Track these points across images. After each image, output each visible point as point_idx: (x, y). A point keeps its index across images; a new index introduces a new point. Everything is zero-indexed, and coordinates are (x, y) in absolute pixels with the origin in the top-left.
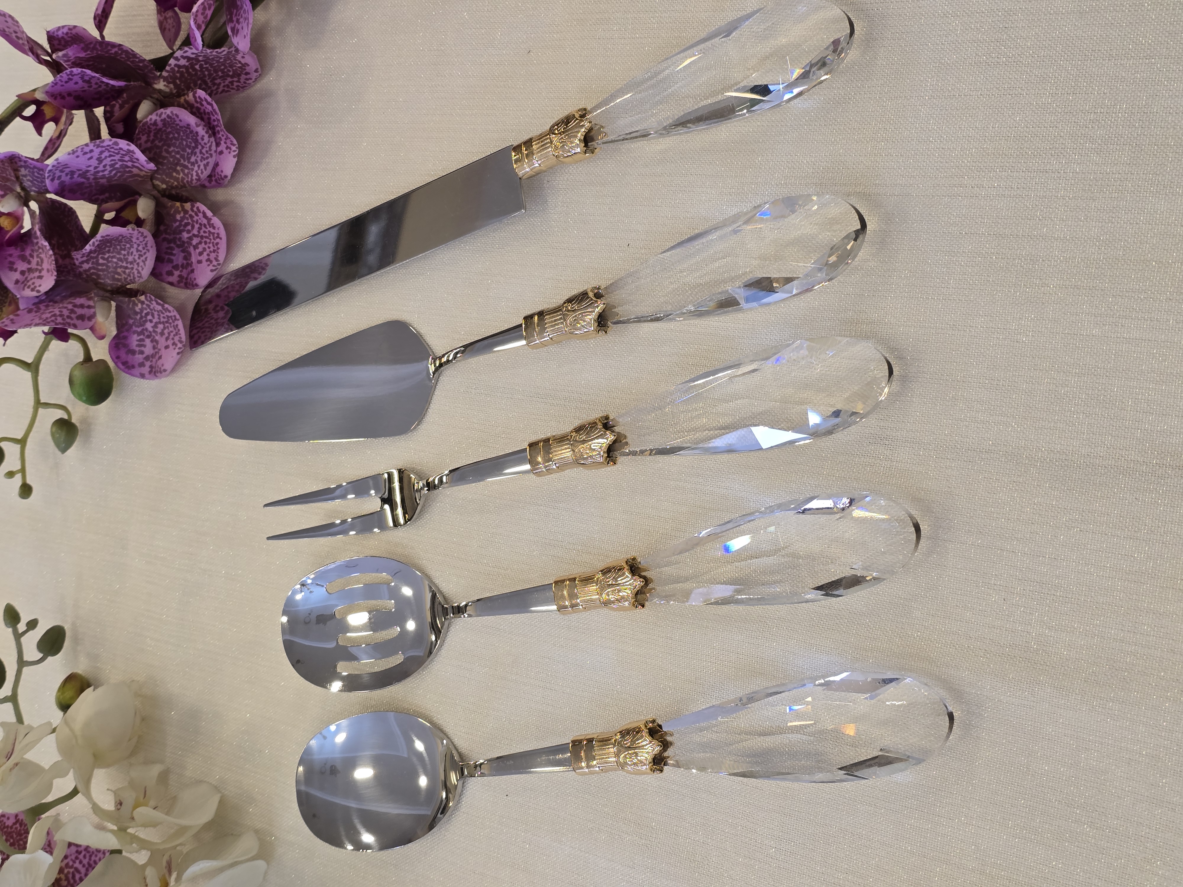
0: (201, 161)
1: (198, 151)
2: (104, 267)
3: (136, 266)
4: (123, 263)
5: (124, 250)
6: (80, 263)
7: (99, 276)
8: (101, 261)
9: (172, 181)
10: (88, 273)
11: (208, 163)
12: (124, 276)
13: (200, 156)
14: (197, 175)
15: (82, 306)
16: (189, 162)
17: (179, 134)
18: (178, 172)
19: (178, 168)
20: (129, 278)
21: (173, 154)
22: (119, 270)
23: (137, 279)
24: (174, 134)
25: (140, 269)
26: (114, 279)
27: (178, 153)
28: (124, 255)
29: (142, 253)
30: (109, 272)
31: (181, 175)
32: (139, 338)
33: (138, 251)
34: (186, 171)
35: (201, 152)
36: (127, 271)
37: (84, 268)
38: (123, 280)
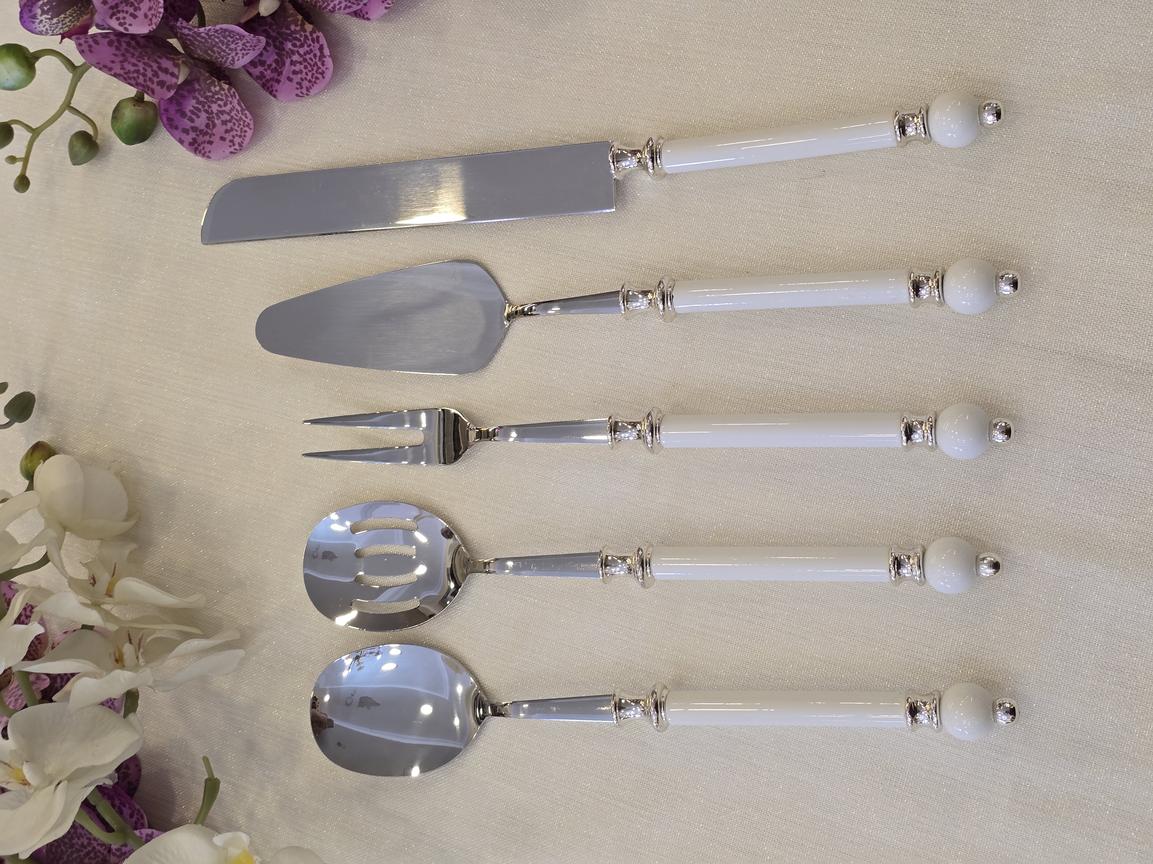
0: (345, 1)
2: (203, 40)
3: (233, 55)
4: (223, 45)
5: (231, 37)
6: (181, 26)
7: (194, 44)
8: (203, 35)
10: (184, 37)
12: (217, 54)
15: (165, 71)
20: (221, 59)
22: (215, 49)
23: (229, 64)
25: (236, 58)
26: (206, 52)
28: (229, 41)
29: (247, 49)
30: (204, 46)
32: (196, 106)
33: (244, 44)
36: (222, 53)
37: (183, 32)
38: (214, 58)
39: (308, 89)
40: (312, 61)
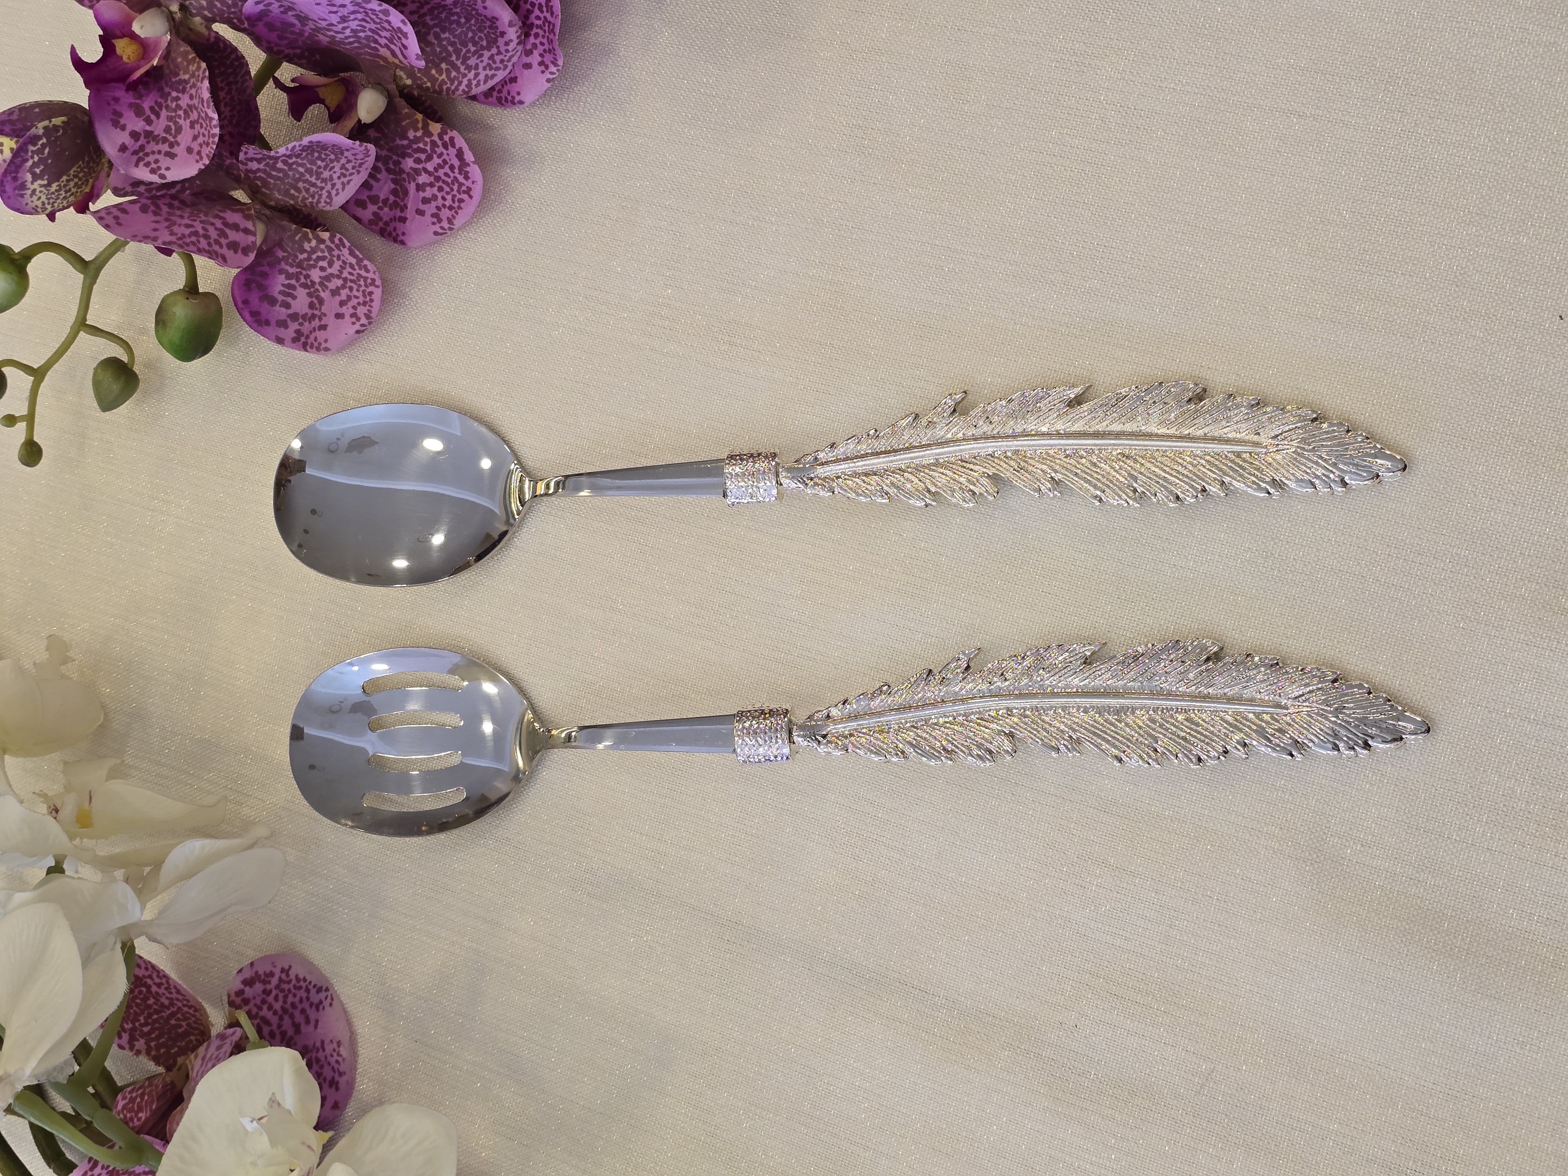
0: (484, 69)
1: (487, 54)
2: (281, 175)
3: (329, 187)
4: (311, 177)
5: (323, 160)
6: (247, 159)
7: (266, 184)
8: (280, 165)
9: (426, 80)
10: (252, 175)
11: (493, 76)
12: (304, 193)
13: (486, 61)
14: (469, 86)
15: (235, 227)
16: (462, 63)
17: (468, 20)
18: (440, 72)
19: (443, 66)
20: (310, 199)
21: (445, 43)
22: (301, 185)
23: (323, 204)
24: (460, 17)
25: (334, 192)
26: (287, 193)
27: (453, 44)
28: (319, 167)
29: (348, 173)
30: (284, 183)
31: (444, 76)
33: (343, 167)
34: (454, 74)
35: (491, 58)
36: (312, 189)
37: (249, 167)
38: (300, 200)
39: (450, 221)
40: (449, 177)
